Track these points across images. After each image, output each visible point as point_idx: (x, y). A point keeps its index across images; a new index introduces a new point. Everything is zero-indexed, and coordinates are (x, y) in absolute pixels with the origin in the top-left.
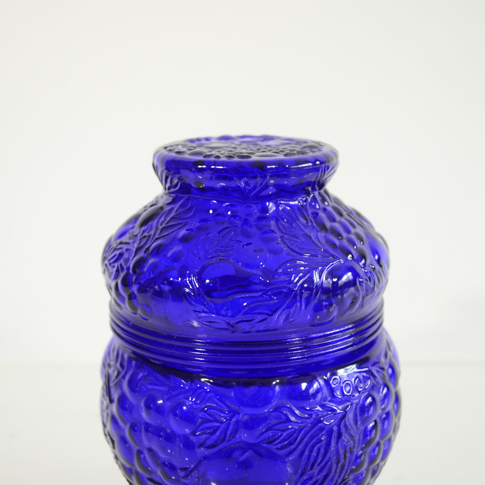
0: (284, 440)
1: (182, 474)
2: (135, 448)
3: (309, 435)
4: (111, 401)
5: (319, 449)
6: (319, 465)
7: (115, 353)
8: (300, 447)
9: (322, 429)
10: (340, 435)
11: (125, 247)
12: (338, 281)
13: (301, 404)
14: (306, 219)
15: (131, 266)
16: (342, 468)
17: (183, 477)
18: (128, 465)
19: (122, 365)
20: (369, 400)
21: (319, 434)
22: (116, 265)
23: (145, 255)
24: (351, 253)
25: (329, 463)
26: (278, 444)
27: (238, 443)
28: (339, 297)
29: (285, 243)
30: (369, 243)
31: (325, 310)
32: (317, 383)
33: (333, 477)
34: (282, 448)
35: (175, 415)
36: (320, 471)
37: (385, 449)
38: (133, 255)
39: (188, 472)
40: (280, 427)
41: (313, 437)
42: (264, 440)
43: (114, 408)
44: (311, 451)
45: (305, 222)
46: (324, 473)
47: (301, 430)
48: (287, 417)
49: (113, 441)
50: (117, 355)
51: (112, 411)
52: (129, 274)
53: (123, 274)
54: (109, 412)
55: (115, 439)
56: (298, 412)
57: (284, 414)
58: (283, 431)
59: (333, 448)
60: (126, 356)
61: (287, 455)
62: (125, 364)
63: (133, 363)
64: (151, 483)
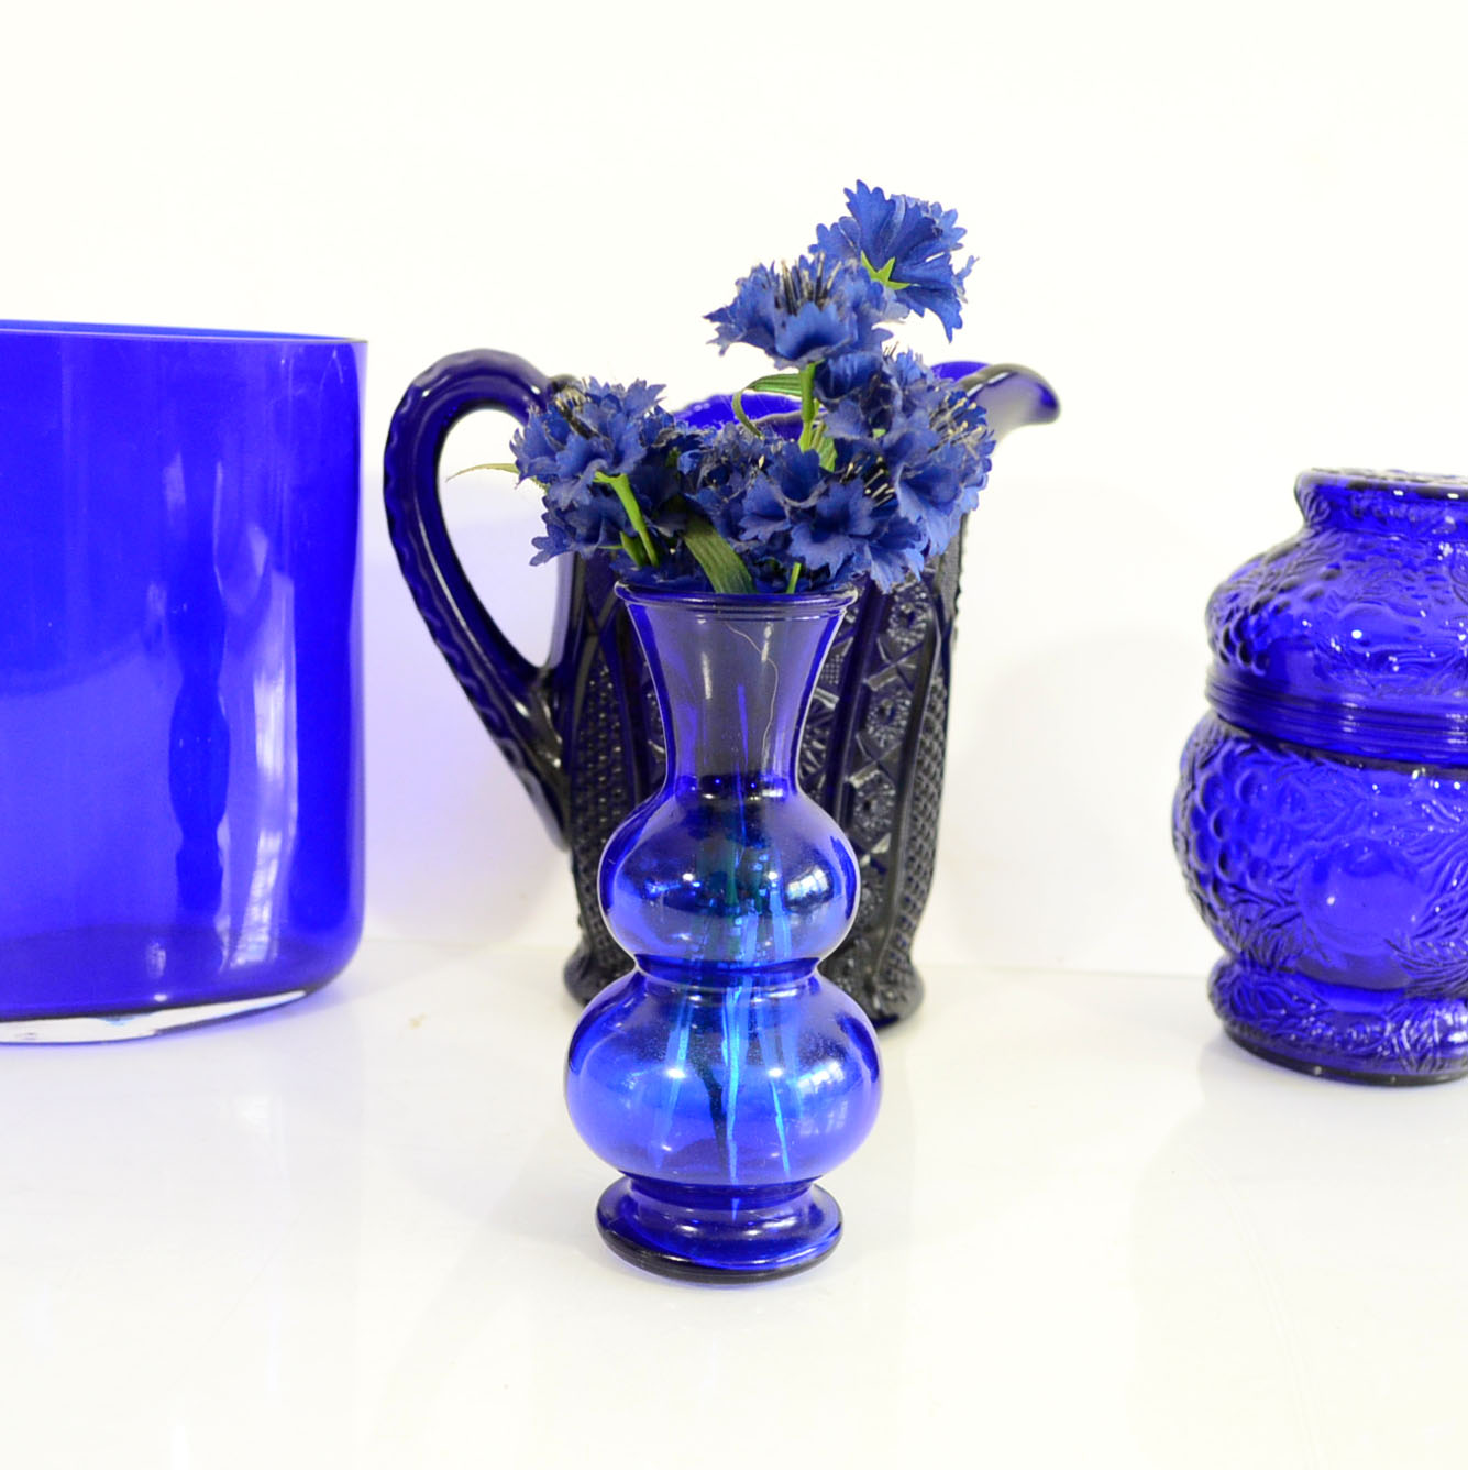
0: (1419, 845)
1: (1277, 875)
4: (1194, 787)
7: (1206, 730)
8: (1440, 858)
11: (1244, 585)
15: (1250, 607)
17: (1280, 880)
18: (1203, 870)
19: (1215, 742)
22: (1229, 606)
23: (1270, 593)
26: (1411, 847)
29: (1458, 594)
34: (1418, 853)
38: (1254, 594)
39: (1286, 872)
40: (1421, 826)
43: (1197, 795)
47: (1444, 836)
48: (1429, 816)
49: (1187, 843)
50: (1211, 731)
51: (1193, 800)
52: (1245, 618)
53: (1238, 616)
54: (1189, 803)
55: (1193, 838)
56: (1444, 811)
57: (1425, 811)
58: (1422, 831)
60: (1222, 730)
61: (1421, 865)
62: (1221, 739)
63: (1233, 736)
64: (1232, 891)
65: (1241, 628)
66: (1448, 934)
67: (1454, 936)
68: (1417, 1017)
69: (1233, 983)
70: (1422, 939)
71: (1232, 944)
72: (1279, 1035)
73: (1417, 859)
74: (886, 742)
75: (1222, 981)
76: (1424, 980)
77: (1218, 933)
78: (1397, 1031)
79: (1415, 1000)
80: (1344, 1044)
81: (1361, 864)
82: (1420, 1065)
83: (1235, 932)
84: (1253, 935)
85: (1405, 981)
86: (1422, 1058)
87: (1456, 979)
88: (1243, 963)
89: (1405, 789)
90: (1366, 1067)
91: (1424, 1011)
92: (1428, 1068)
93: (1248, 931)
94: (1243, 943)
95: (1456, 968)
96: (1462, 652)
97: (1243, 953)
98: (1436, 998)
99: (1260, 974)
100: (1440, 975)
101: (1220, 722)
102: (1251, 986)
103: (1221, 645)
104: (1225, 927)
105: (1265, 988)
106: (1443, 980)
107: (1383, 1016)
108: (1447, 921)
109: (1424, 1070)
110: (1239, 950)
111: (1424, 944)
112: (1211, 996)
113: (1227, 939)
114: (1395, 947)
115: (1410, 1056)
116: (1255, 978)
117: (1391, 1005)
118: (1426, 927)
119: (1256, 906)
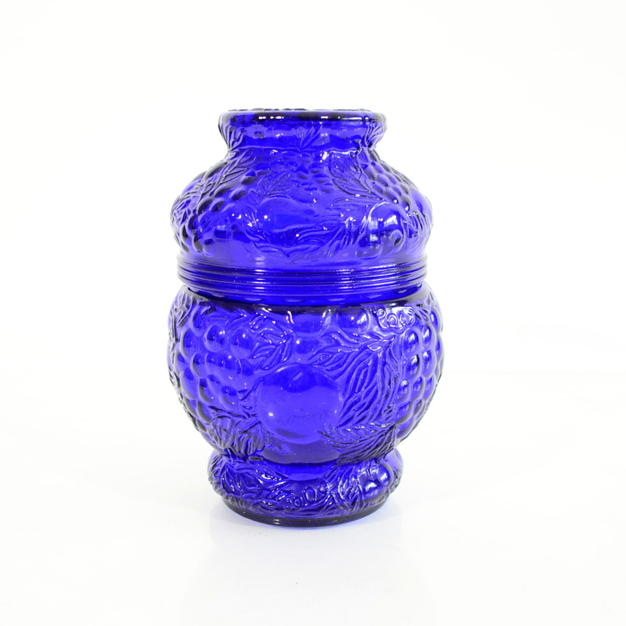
0: (333, 363)
1: (240, 396)
2: (198, 378)
3: (356, 359)
4: (177, 340)
5: (366, 373)
6: (366, 388)
7: (182, 299)
8: (349, 369)
9: (369, 354)
10: (385, 364)
11: (192, 195)
12: (383, 221)
13: (349, 330)
14: (355, 168)
15: (197, 209)
16: (387, 396)
17: (242, 400)
18: (190, 398)
19: (188, 306)
20: (413, 337)
21: (366, 359)
22: (184, 211)
23: (210, 198)
24: (396, 199)
25: (375, 388)
26: (328, 365)
27: (292, 364)
28: (385, 236)
29: (336, 184)
30: (413, 195)
31: (371, 247)
32: (365, 315)
33: (379, 402)
34: (332, 369)
35: (236, 344)
36: (367, 395)
37: (427, 389)
38: (199, 199)
39: (246, 394)
40: (331, 350)
41: (360, 362)
42: (316, 361)
43: (180, 345)
44: (358, 374)
45: (355, 170)
46: (370, 397)
47: (349, 354)
48: (337, 341)
49: (178, 379)
50: (184, 299)
51: (178, 350)
52: (195, 217)
53: (190, 217)
54: (175, 351)
55: (181, 376)
56: (347, 337)
57: (334, 338)
58: (333, 354)
59: (379, 373)
60: (191, 298)
61: (336, 377)
62: (191, 304)
63: (198, 302)
64: (212, 411)
65: (193, 225)
66: (360, 421)
67: (364, 422)
68: (347, 477)
69: (224, 469)
70: (343, 428)
71: (218, 444)
72: (258, 503)
73: (334, 373)
75: (216, 468)
76: (348, 453)
77: (207, 437)
78: (335, 487)
79: (345, 466)
80: (301, 504)
81: (296, 382)
82: (352, 508)
83: (218, 438)
84: (230, 439)
85: (336, 456)
86: (353, 503)
87: (368, 449)
88: (228, 455)
89: (318, 326)
90: (319, 516)
91: (350, 471)
92: (358, 508)
93: (227, 437)
94: (224, 444)
95: (369, 441)
96: (344, 224)
97: (226, 450)
98: (356, 462)
99: (239, 462)
100: (357, 448)
101: (189, 291)
102: (235, 471)
103: (181, 238)
104: (211, 435)
105: (244, 471)
106: (360, 451)
107: (324, 479)
108: (359, 412)
109: (356, 509)
110: (223, 449)
111: (345, 431)
112: (211, 479)
113: (214, 442)
114: (327, 435)
115: (345, 503)
116: (237, 465)
117: (329, 472)
118: (346, 418)
119: (229, 420)
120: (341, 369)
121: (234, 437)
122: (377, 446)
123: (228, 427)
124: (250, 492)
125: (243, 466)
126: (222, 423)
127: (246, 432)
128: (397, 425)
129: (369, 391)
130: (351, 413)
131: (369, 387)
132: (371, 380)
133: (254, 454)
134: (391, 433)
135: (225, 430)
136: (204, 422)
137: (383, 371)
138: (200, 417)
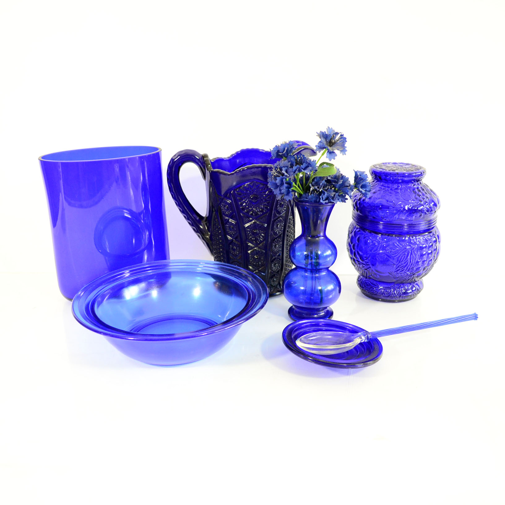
0: (394, 252)
2: (354, 251)
4: (349, 238)
5: (404, 257)
8: (399, 255)
9: (406, 251)
10: (411, 254)
14: (410, 190)
16: (412, 264)
18: (351, 257)
19: (353, 228)
25: (407, 262)
33: (409, 266)
34: (393, 254)
40: (394, 248)
41: (403, 253)
44: (402, 257)
45: (409, 191)
46: (406, 264)
50: (352, 225)
53: (356, 201)
54: (348, 241)
56: (399, 245)
57: (395, 245)
59: (409, 257)
60: (355, 225)
61: (395, 257)
62: (354, 227)
63: (356, 227)
64: (357, 261)
65: (356, 203)
67: (404, 271)
68: (398, 288)
69: (361, 280)
74: (278, 232)
75: (359, 279)
76: (398, 280)
77: (356, 269)
78: (394, 291)
79: (397, 284)
80: (382, 294)
82: (399, 298)
84: (362, 271)
85: (394, 280)
86: (400, 296)
87: (406, 280)
88: (362, 276)
90: (388, 299)
91: (400, 286)
93: (361, 270)
95: (405, 277)
98: (402, 284)
100: (402, 279)
102: (364, 281)
105: (366, 281)
107: (391, 288)
108: (401, 268)
109: (401, 299)
110: (360, 273)
111: (397, 273)
114: (391, 274)
115: (397, 296)
116: (364, 279)
117: (393, 285)
118: (397, 270)
119: (361, 265)
120: (396, 254)
121: (363, 271)
122: (409, 279)
123: (361, 267)
124: (368, 288)
125: (366, 280)
126: (360, 266)
127: (366, 269)
128: (416, 274)
129: (405, 262)
130: (399, 268)
131: (405, 261)
132: (406, 259)
133: (369, 276)
134: (414, 276)
135: (360, 268)
136: (355, 264)
137: (410, 256)
138: (353, 263)
